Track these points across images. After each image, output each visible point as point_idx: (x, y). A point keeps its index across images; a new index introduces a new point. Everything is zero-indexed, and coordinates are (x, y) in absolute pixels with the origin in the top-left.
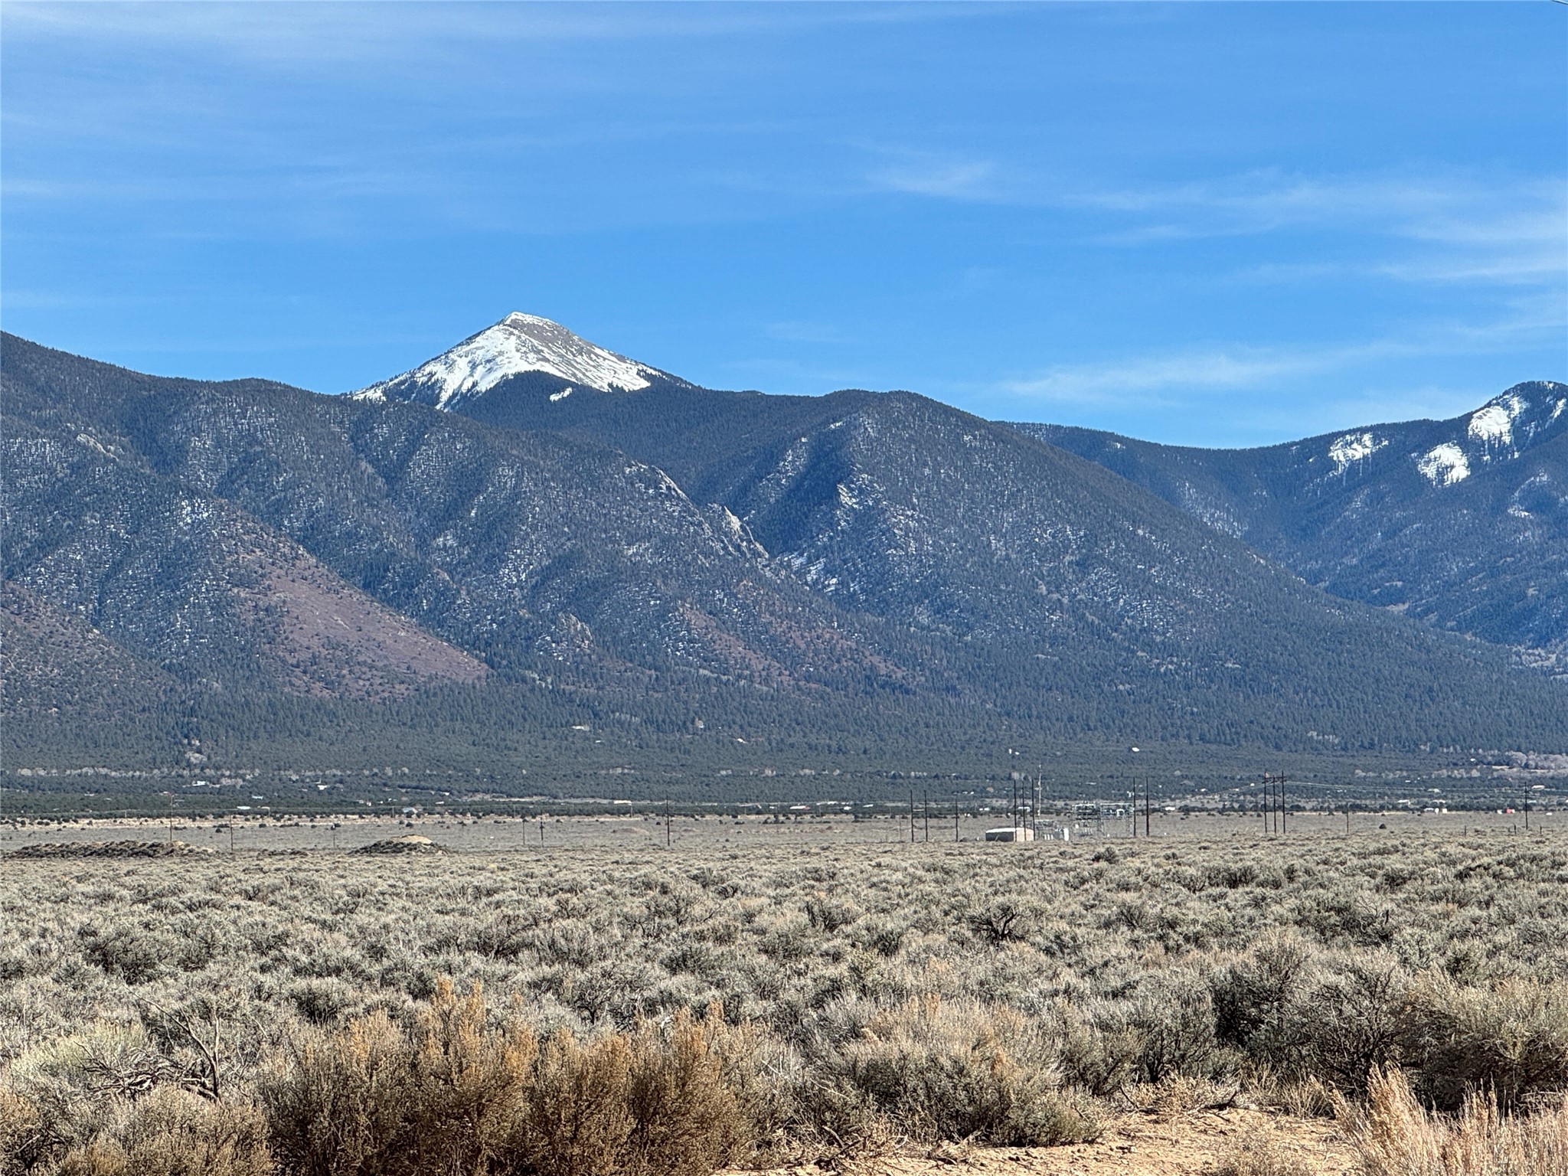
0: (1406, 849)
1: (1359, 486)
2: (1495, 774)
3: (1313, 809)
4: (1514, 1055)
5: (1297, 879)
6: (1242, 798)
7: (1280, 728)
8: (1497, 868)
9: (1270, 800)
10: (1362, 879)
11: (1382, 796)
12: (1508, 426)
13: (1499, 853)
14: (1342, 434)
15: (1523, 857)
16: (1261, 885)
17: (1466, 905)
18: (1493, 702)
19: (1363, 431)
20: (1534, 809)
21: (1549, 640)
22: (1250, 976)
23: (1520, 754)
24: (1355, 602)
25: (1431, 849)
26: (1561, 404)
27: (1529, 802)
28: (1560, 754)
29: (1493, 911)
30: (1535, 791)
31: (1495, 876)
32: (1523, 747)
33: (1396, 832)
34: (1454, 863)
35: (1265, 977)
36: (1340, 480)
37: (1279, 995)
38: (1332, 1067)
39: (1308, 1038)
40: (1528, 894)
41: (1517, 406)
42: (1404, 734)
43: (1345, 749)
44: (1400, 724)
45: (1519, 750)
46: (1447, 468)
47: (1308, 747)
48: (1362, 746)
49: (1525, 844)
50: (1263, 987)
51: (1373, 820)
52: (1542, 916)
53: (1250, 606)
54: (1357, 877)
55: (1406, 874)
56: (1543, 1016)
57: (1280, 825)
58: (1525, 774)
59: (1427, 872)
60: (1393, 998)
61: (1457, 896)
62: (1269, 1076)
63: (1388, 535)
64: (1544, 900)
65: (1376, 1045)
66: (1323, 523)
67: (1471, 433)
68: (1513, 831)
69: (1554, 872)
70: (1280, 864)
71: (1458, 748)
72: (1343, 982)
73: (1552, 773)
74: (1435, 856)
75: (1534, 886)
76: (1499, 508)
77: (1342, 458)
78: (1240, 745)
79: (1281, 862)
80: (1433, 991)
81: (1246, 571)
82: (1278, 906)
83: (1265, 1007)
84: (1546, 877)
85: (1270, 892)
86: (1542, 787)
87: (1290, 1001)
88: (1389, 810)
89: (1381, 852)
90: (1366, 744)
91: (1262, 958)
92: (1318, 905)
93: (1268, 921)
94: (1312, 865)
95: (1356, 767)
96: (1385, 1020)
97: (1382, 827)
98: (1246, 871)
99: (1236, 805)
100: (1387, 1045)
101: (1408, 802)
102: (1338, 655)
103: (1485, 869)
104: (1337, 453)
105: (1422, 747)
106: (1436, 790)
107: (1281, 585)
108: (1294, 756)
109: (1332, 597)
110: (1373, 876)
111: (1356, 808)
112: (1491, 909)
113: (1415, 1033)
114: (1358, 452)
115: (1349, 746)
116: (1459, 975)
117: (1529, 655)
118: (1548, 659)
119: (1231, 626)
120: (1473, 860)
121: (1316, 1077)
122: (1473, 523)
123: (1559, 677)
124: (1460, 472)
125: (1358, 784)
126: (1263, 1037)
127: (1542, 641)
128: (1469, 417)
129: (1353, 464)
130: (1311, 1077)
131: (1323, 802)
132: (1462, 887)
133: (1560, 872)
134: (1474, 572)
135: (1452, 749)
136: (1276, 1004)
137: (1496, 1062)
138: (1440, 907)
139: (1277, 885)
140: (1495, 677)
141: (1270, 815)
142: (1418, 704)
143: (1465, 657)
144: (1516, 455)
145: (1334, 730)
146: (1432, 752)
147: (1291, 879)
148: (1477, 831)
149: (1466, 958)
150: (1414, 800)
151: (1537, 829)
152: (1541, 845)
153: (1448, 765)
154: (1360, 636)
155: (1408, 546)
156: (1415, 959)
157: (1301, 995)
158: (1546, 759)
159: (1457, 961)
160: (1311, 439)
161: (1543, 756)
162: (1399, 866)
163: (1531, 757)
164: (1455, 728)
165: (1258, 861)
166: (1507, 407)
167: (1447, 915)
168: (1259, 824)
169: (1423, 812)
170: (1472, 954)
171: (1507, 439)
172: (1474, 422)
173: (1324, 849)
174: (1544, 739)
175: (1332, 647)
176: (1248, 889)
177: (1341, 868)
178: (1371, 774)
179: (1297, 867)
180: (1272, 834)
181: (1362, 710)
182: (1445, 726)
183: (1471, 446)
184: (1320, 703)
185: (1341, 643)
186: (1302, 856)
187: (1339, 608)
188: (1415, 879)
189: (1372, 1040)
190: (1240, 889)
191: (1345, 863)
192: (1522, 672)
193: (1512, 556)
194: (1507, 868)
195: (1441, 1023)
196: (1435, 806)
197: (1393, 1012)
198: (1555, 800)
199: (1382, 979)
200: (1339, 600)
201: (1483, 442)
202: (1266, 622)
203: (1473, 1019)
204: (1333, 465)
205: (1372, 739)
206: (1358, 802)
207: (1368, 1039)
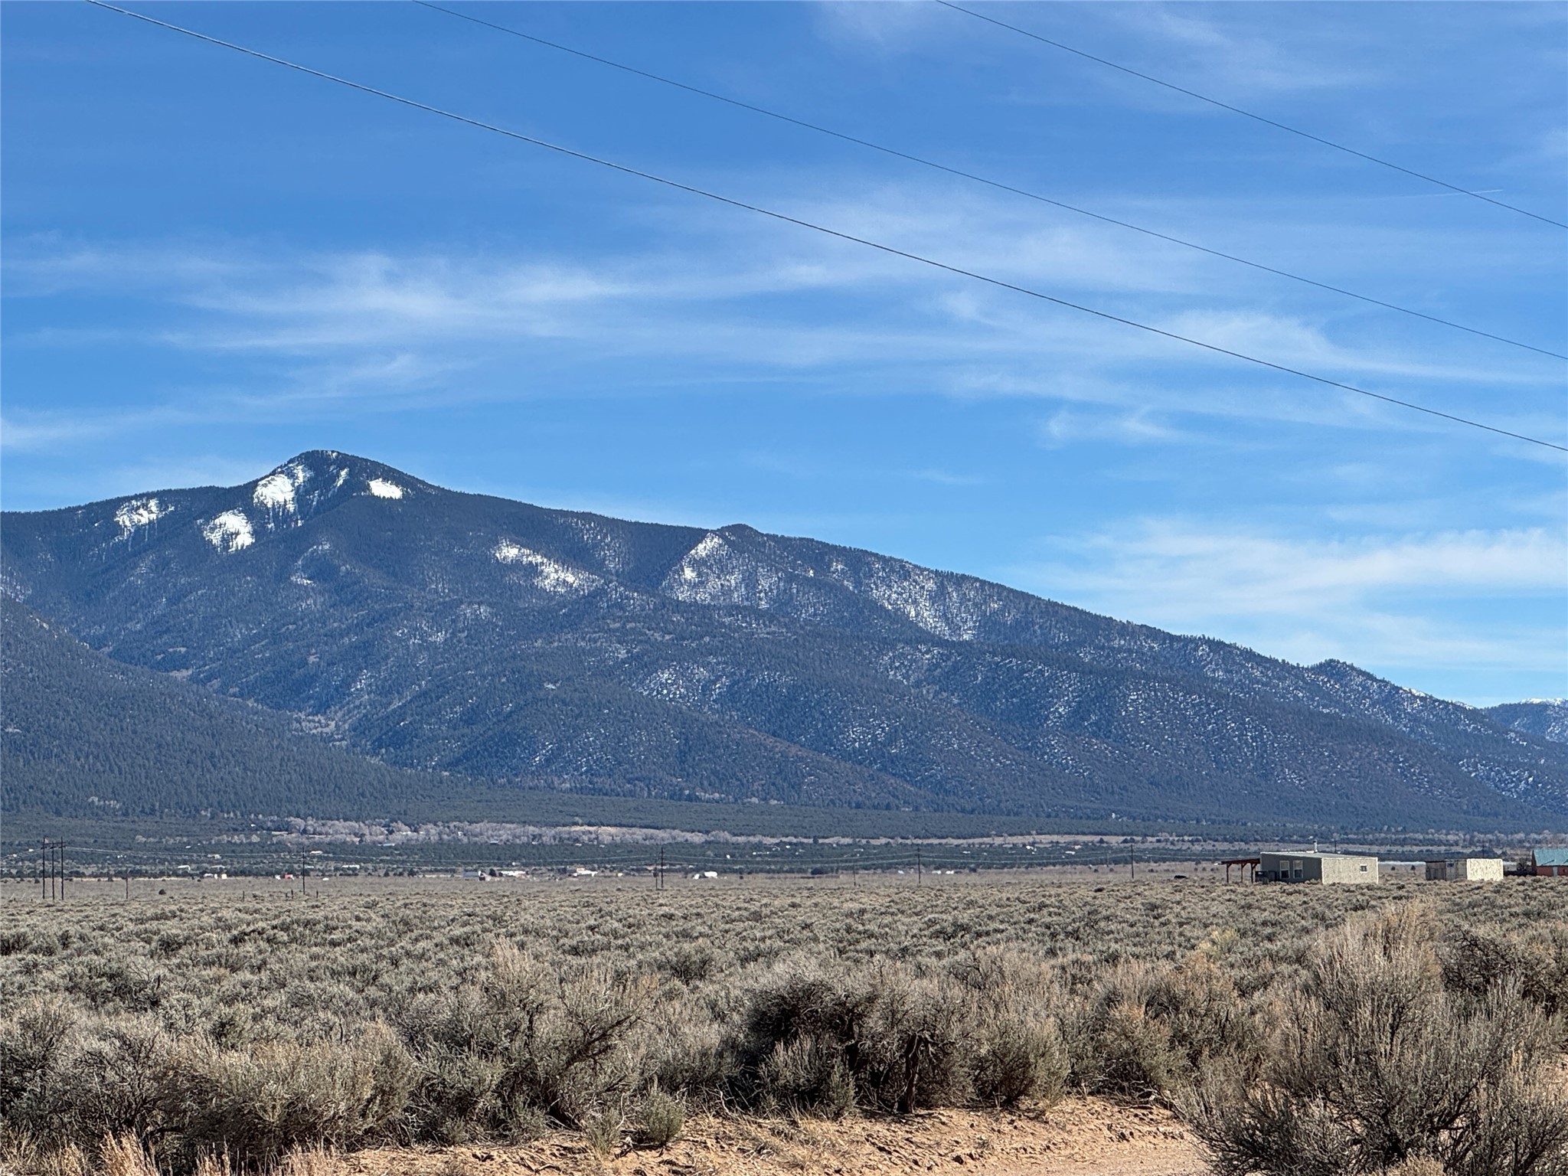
0: (183, 914)
1: (145, 551)
2: (275, 840)
3: (93, 875)
4: (273, 1118)
5: (71, 946)
6: (20, 863)
7: (60, 793)
8: (272, 932)
9: (48, 866)
10: (138, 945)
11: (162, 862)
12: (292, 495)
13: (276, 917)
14: (129, 499)
15: (297, 922)
16: (35, 951)
17: (239, 969)
18: (274, 768)
19: (150, 496)
20: (312, 873)
21: (329, 707)
22: (13, 1044)
23: (299, 820)
24: (138, 667)
25: (208, 914)
26: (343, 473)
27: (307, 867)
28: (338, 820)
29: (265, 975)
30: (314, 856)
31: (269, 941)
32: (302, 812)
33: (176, 897)
34: (229, 928)
35: (28, 1044)
36: (125, 544)
37: (42, 1062)
38: (93, 1133)
39: (70, 1105)
40: (300, 958)
41: (301, 474)
42: (185, 799)
43: (126, 814)
44: (181, 789)
45: (298, 816)
46: (232, 534)
47: (88, 812)
48: (143, 811)
49: (300, 908)
50: (27, 1054)
51: (152, 885)
52: (311, 979)
53: (31, 671)
54: (132, 943)
55: (181, 939)
56: (302, 1079)
57: (58, 890)
58: (304, 840)
59: (202, 936)
60: (156, 1064)
61: (231, 960)
62: (29, 1144)
63: (173, 601)
64: (314, 964)
65: (137, 1111)
66: (108, 589)
67: (256, 500)
68: (291, 896)
69: (326, 936)
70: (55, 929)
71: (239, 814)
72: (106, 1048)
73: (328, 839)
74: (211, 921)
75: (306, 949)
76: (282, 576)
77: (128, 523)
78: (19, 811)
79: (55, 928)
80: (196, 1055)
81: (28, 635)
82: (49, 972)
83: (28, 1075)
84: (319, 940)
85: (41, 958)
86: (319, 852)
87: (52, 1069)
88: (169, 876)
89: (157, 918)
90: (147, 810)
91: (26, 1025)
92: (90, 971)
93: (39, 988)
94: (86, 931)
95: (137, 832)
96: (147, 1085)
97: (162, 892)
98: (19, 938)
99: (14, 871)
100: (149, 1111)
101: (189, 868)
102: (121, 721)
103: (259, 933)
104: (123, 519)
105: (203, 813)
106: (217, 856)
107: (64, 650)
108: (74, 822)
109: (115, 663)
110: (148, 941)
111: (136, 873)
112: (263, 972)
113: (177, 1098)
114: (144, 517)
115: (130, 811)
116: (224, 1040)
117: (309, 721)
118: (327, 725)
119: (12, 691)
120: (248, 925)
121: (76, 1144)
122: (257, 590)
123: (338, 743)
124: (245, 539)
125: (137, 850)
126: (25, 1106)
127: (322, 708)
128: (254, 484)
129: (139, 529)
130: (72, 1145)
131: (103, 868)
132: (236, 951)
133: (332, 936)
134: (255, 639)
135: (232, 815)
136: (39, 1071)
137: (255, 1124)
138: (210, 972)
139: (50, 951)
140: (275, 743)
141: (48, 880)
142: (200, 769)
143: (248, 723)
144: (300, 523)
145: (115, 796)
146: (212, 818)
147: (65, 946)
148: (255, 896)
149: (231, 1022)
150: (194, 866)
151: (313, 893)
152: (317, 910)
153: (228, 830)
154: (144, 701)
155: (191, 612)
156: (182, 1024)
157: (64, 1062)
158: (323, 825)
159: (223, 1025)
160: (97, 503)
161: (320, 822)
162: (174, 931)
163: (310, 822)
164: (236, 794)
165: (33, 927)
166: (291, 475)
167: (218, 980)
168: (37, 890)
169: (203, 877)
170: (237, 1018)
171: (291, 507)
172: (259, 490)
173: (100, 915)
174: (322, 804)
175: (115, 712)
176: (20, 956)
177: (117, 934)
178: (152, 840)
179: (71, 933)
180: (50, 901)
181: (143, 775)
182: (225, 792)
183: (256, 514)
184: (102, 769)
185: (123, 708)
186: (79, 921)
187: (123, 674)
188: (190, 944)
189: (134, 1106)
190: (13, 956)
191: (121, 929)
192: (302, 738)
193: (294, 623)
194: (282, 933)
195: (202, 1087)
196: (213, 872)
197: (156, 1078)
198: (332, 865)
199: (146, 1044)
200: (123, 665)
201: (268, 509)
202: (47, 687)
203: (234, 1082)
204: (118, 529)
205: (153, 806)
206: (138, 867)
207: (130, 1105)
